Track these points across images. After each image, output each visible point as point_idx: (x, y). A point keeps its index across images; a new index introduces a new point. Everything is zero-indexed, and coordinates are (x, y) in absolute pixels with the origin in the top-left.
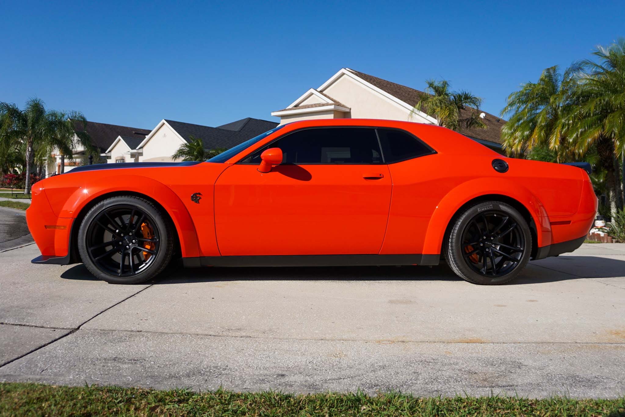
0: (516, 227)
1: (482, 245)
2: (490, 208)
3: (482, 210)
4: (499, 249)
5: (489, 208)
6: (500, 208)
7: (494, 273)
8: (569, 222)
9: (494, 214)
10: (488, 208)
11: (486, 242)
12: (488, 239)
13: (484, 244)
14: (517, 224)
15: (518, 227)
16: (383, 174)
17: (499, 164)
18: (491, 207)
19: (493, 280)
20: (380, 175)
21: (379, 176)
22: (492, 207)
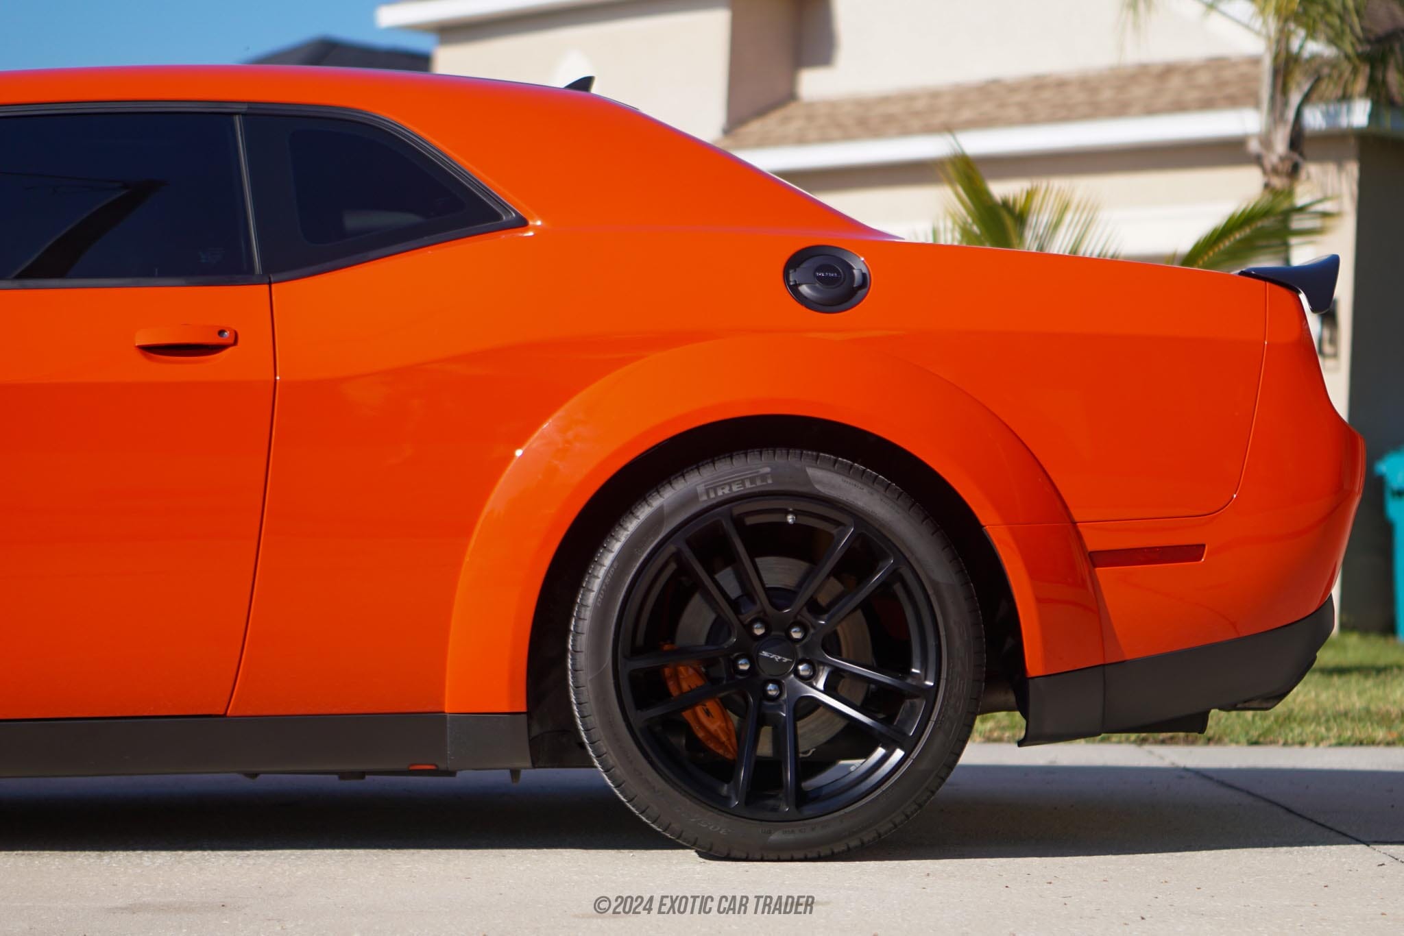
0: (895, 575)
1: (744, 666)
2: (759, 483)
3: (720, 493)
4: (825, 685)
5: (752, 480)
6: (808, 481)
7: (788, 805)
8: (1192, 552)
9: (787, 512)
10: (748, 485)
11: (765, 654)
12: (778, 637)
13: (753, 660)
14: (902, 558)
15: (905, 571)
16: (234, 327)
17: (819, 269)
18: (763, 477)
19: (776, 837)
20: (221, 332)
21: (213, 339)
22: (770, 481)
